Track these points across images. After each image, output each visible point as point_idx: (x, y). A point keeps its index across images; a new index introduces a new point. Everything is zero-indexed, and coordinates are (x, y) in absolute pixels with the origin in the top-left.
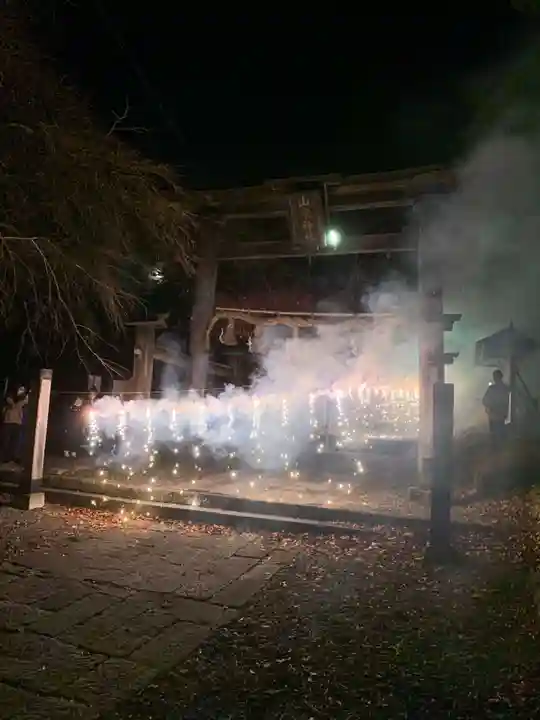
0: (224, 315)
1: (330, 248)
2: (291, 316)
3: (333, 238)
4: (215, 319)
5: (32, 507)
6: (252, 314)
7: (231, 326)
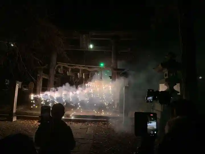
0: (60, 65)
1: (90, 49)
2: (79, 66)
3: (91, 46)
4: (57, 66)
5: (13, 120)
6: (68, 65)
7: (62, 68)
